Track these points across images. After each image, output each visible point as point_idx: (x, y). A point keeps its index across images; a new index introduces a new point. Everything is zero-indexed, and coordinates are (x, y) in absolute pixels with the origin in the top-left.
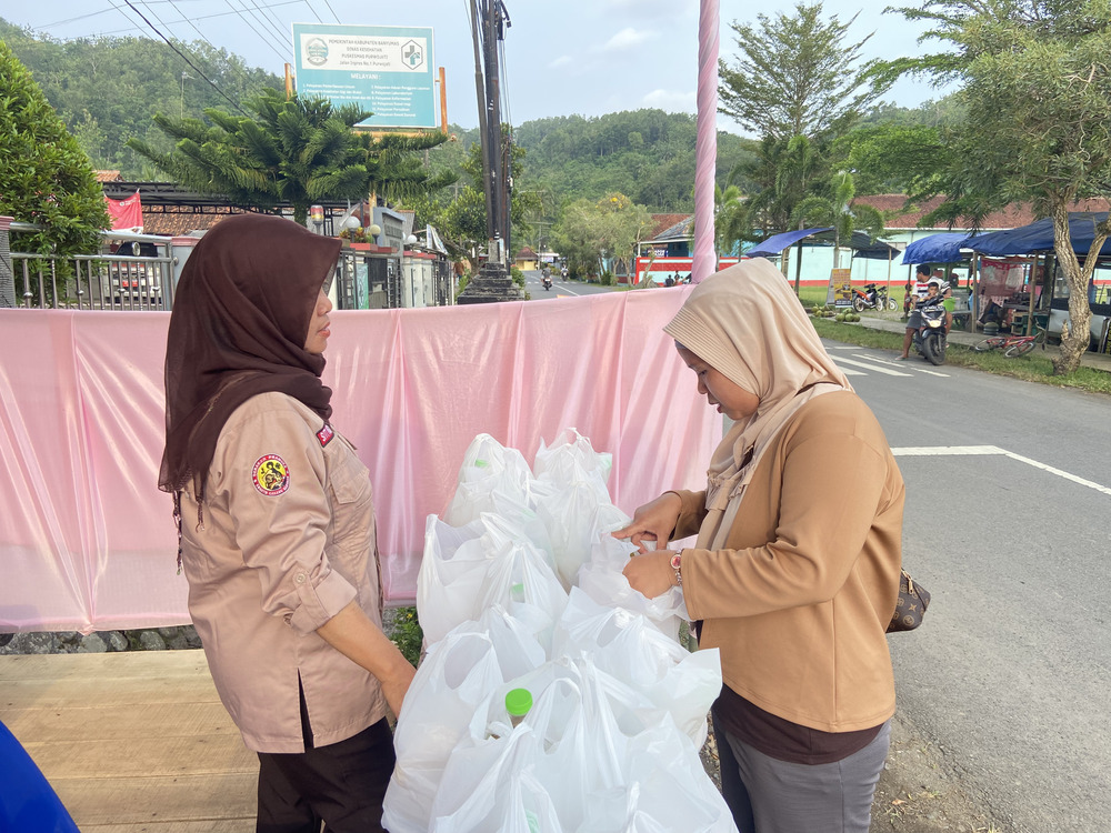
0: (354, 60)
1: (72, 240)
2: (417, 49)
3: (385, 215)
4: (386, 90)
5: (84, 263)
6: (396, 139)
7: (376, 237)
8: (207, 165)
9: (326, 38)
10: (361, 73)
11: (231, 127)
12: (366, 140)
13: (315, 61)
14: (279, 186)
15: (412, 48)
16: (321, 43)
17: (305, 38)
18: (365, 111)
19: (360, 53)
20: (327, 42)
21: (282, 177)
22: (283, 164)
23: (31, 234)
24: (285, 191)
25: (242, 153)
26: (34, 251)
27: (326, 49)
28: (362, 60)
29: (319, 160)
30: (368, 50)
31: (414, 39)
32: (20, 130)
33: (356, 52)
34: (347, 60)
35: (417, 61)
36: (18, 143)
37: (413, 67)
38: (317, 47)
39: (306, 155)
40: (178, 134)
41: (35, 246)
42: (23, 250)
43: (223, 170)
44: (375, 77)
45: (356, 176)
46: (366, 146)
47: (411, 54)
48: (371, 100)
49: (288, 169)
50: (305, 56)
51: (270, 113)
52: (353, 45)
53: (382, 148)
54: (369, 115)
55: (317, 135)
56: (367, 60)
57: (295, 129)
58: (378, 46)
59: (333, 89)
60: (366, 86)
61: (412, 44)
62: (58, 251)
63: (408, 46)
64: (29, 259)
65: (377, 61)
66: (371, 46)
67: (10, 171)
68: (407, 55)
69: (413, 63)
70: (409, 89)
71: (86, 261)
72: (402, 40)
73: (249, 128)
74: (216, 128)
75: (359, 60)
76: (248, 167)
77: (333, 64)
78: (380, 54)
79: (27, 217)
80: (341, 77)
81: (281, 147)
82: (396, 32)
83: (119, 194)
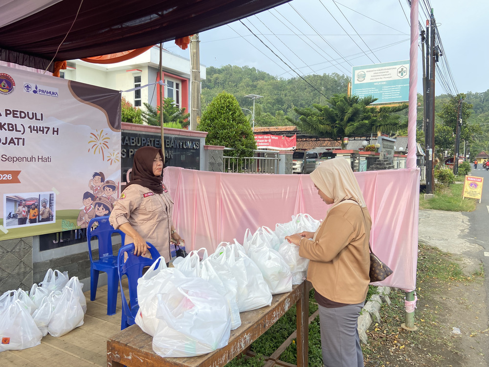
0: (376, 77)
1: (243, 153)
2: (404, 69)
3: (383, 139)
4: (390, 88)
5: (248, 160)
6: (385, 108)
7: (378, 149)
8: (309, 124)
9: (365, 70)
10: (379, 82)
11: (321, 110)
12: (373, 110)
13: (360, 80)
14: (335, 130)
15: (402, 69)
16: (363, 73)
17: (357, 72)
18: (374, 98)
19: (379, 74)
20: (365, 72)
21: (336, 127)
22: (337, 122)
23: (232, 151)
24: (337, 132)
25: (323, 119)
26: (232, 156)
27: (365, 75)
28: (379, 77)
29: (351, 120)
30: (382, 73)
31: (403, 65)
32: (233, 121)
33: (377, 74)
34: (373, 78)
35: (404, 74)
36: (232, 124)
37: (402, 77)
38: (361, 75)
39: (346, 118)
40: (301, 114)
41: (233, 155)
42: (229, 156)
43: (314, 126)
44: (384, 83)
45: (363, 126)
46: (372, 113)
47: (402, 72)
48: (382, 93)
49: (339, 124)
50: (356, 78)
51: (334, 103)
52: (377, 72)
53: (379, 112)
54: (376, 100)
55: (350, 110)
56: (382, 77)
57: (343, 108)
58: (387, 71)
59: (366, 90)
60: (380, 87)
61: (402, 67)
62: (239, 156)
63: (401, 69)
64: (230, 159)
65: (386, 76)
66: (384, 71)
67: (229, 133)
68: (400, 72)
69: (402, 75)
70: (399, 86)
71: (248, 159)
72: (398, 67)
73: (326, 110)
74: (315, 110)
75: (378, 77)
76: (324, 124)
77: (367, 80)
78: (387, 73)
79: (232, 146)
80: (370, 85)
81: (337, 116)
82: (395, 64)
83: (290, 135)
